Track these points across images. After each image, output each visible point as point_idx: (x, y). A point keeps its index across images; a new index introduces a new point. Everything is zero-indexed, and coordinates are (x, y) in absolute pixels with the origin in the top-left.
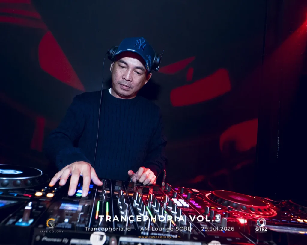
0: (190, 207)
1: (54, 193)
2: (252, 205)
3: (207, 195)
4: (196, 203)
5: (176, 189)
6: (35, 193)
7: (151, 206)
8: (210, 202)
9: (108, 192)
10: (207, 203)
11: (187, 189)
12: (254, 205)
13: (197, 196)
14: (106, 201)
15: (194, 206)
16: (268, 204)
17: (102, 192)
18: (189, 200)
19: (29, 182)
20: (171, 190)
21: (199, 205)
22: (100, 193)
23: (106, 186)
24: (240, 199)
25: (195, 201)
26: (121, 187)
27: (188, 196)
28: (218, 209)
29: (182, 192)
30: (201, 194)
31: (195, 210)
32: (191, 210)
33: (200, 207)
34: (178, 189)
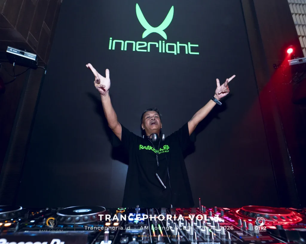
0: (225, 222)
2: (278, 214)
3: (237, 211)
4: (229, 218)
6: (105, 224)
7: (194, 224)
8: (241, 216)
10: (239, 217)
11: (219, 208)
12: (280, 214)
13: (229, 213)
14: (158, 224)
15: (228, 221)
16: (292, 212)
18: (223, 217)
19: (94, 217)
20: (206, 211)
21: (232, 220)
23: (155, 213)
24: (267, 210)
27: (221, 214)
28: (249, 221)
29: (216, 211)
30: (232, 211)
31: (229, 223)
32: (227, 224)
33: (234, 221)
34: (211, 209)
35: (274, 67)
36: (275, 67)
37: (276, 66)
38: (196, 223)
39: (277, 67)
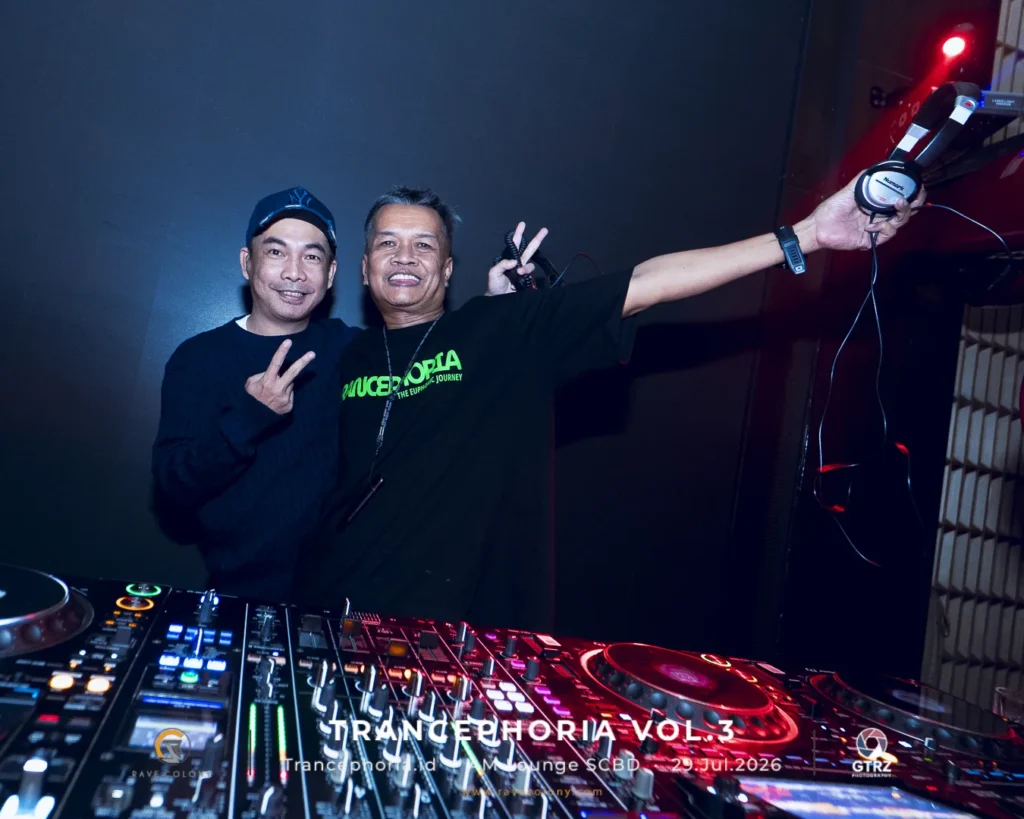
1: (111, 673)
2: (720, 704)
3: (586, 659)
4: (555, 696)
5: (491, 637)
6: (51, 677)
8: (596, 690)
9: (282, 661)
10: (587, 694)
11: (524, 635)
12: (725, 705)
13: (555, 663)
14: (276, 702)
15: (549, 709)
16: (771, 688)
17: (260, 663)
18: (530, 684)
21: (563, 706)
22: (254, 664)
23: (275, 634)
25: (549, 687)
26: (318, 637)
27: (527, 666)
28: (621, 719)
29: (509, 651)
30: (566, 654)
33: (567, 713)
34: (495, 637)
35: (873, 98)
36: (876, 102)
37: (880, 98)
38: (428, 714)
39: (883, 103)
